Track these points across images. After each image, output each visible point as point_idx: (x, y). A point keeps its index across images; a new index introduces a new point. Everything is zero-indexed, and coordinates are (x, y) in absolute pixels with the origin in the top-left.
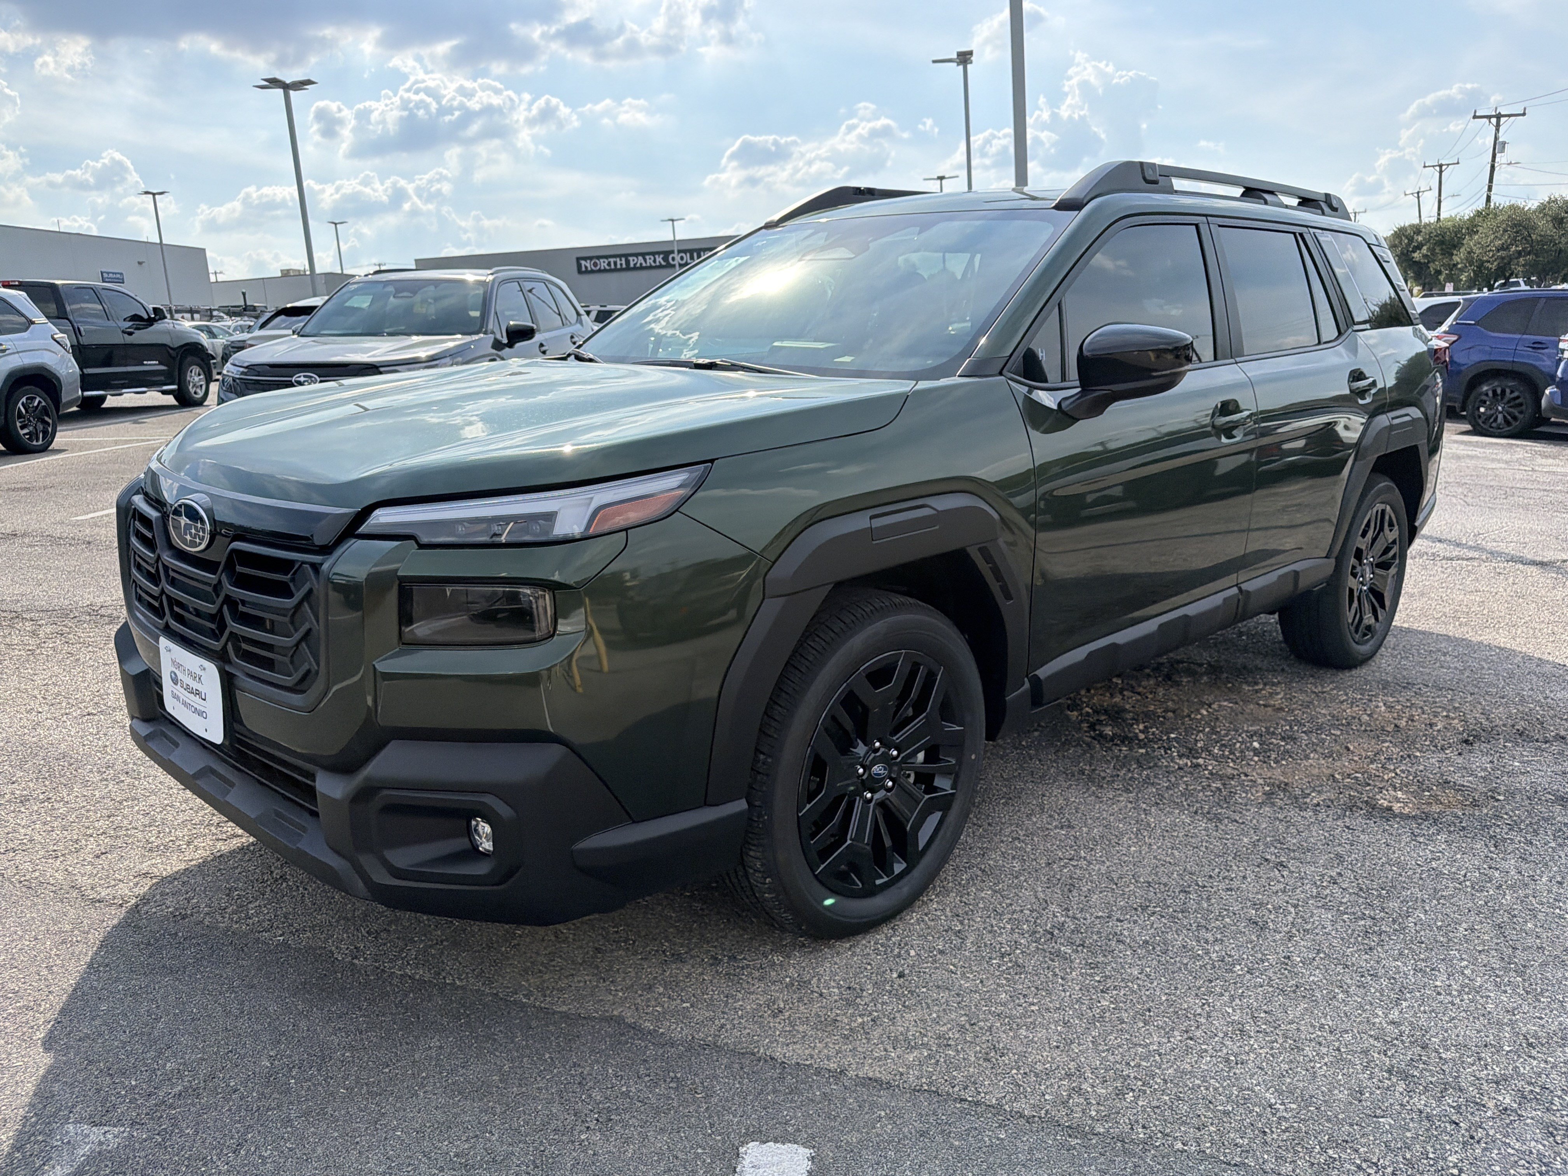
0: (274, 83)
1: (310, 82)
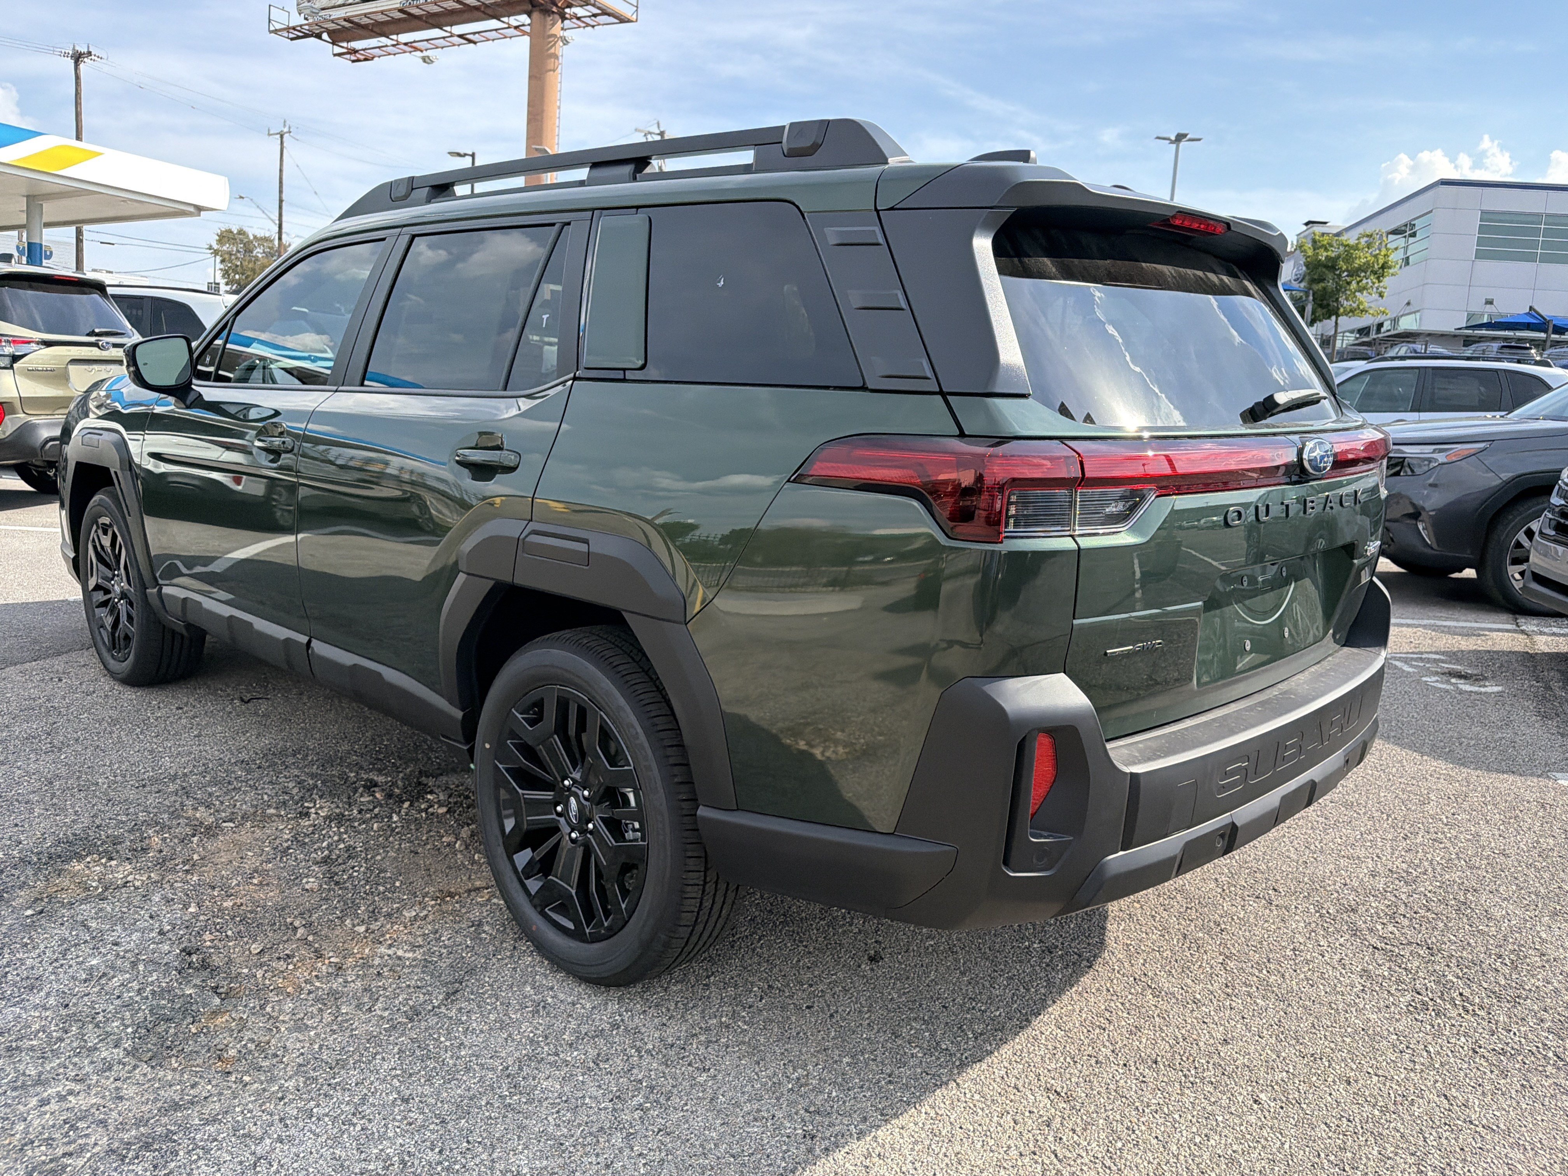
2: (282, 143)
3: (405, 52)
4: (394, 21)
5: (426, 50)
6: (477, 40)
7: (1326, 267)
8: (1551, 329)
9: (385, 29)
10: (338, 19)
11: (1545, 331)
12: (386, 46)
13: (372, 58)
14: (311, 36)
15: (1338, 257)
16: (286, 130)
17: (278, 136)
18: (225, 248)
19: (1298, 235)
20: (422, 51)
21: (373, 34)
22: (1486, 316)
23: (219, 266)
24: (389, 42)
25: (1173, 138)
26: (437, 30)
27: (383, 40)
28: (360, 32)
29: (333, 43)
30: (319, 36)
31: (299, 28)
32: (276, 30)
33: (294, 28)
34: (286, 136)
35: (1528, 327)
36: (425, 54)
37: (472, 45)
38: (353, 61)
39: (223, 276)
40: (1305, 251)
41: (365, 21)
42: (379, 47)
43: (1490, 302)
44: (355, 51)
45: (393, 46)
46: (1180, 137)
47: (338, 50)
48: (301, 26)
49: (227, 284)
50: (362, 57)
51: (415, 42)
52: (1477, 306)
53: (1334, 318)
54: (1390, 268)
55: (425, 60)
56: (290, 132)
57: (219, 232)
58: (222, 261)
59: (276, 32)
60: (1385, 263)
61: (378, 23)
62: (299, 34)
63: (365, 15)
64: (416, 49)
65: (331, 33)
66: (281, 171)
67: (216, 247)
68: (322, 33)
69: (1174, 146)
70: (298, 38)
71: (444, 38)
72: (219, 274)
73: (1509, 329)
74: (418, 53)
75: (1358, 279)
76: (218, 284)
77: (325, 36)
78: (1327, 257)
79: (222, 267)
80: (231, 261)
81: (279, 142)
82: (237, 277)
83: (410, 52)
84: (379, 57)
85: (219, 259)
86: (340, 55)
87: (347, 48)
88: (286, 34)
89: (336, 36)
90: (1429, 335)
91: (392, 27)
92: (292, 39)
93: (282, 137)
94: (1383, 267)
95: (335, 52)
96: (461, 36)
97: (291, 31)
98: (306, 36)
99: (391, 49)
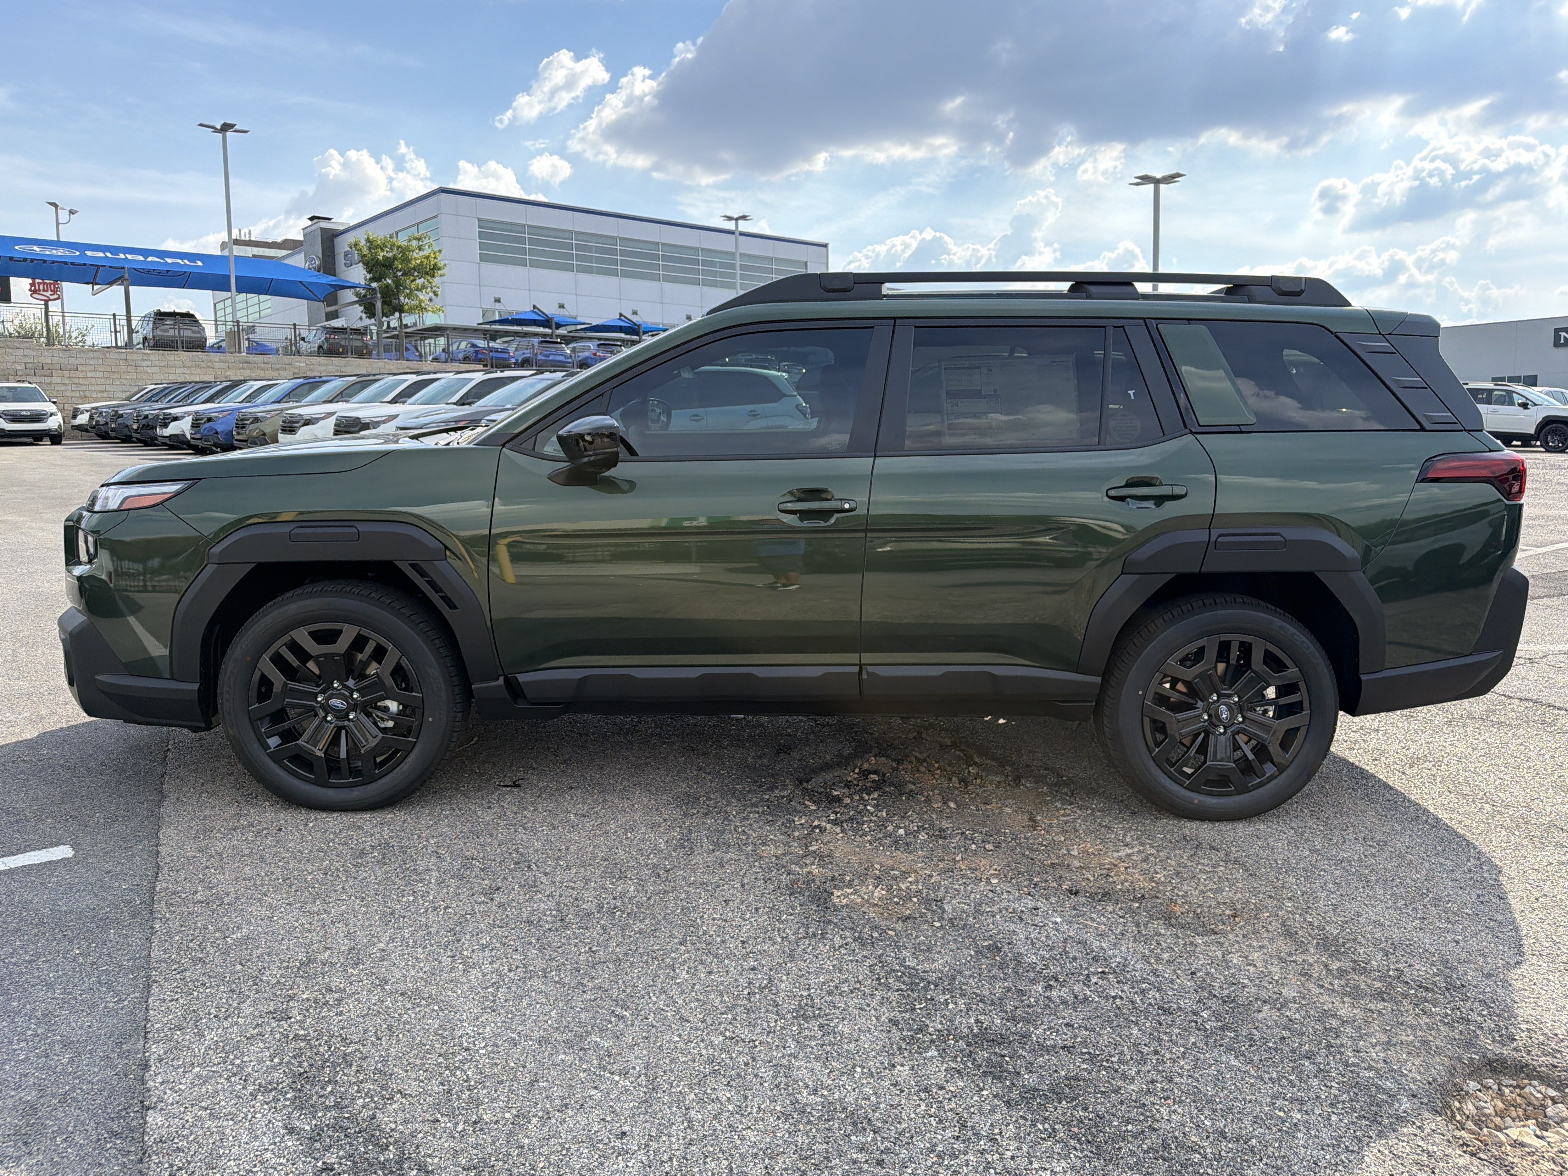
0: (1146, 179)
1: (1179, 175)
7: (384, 266)
8: (554, 326)
11: (550, 327)
15: (395, 258)
19: (303, 229)
22: (497, 313)
25: (219, 127)
35: (534, 323)
40: (360, 250)
43: (498, 300)
46: (226, 127)
52: (489, 304)
53: (397, 315)
54: (439, 269)
60: (435, 265)
69: (221, 135)
73: (518, 325)
75: (412, 278)
78: (384, 256)
90: (455, 329)
94: (434, 269)
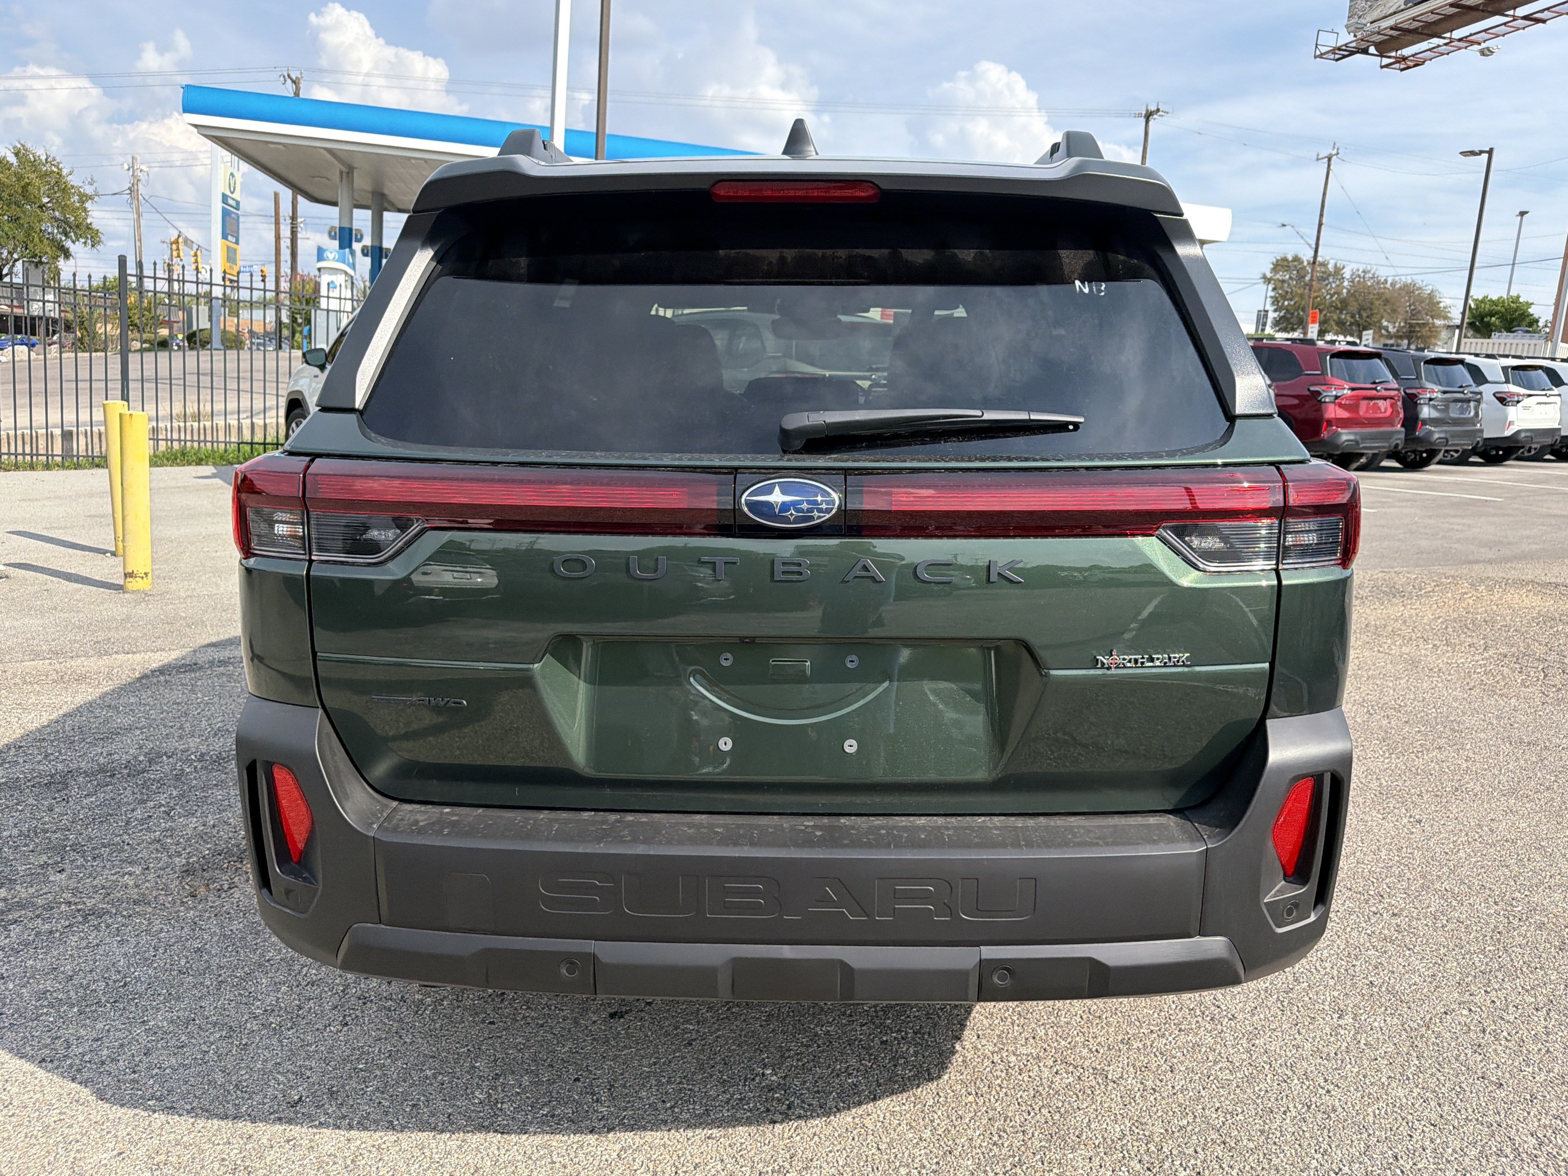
2: (1329, 166)
3: (1460, 49)
4: (1448, 18)
5: (1484, 41)
6: (1546, 18)
9: (1437, 29)
10: (1385, 29)
12: (1439, 46)
13: (1423, 63)
14: (1358, 52)
16: (1335, 152)
17: (1326, 160)
18: (1278, 276)
20: (1479, 44)
21: (1425, 37)
23: (1271, 294)
24: (1442, 42)
26: (1497, 17)
27: (1436, 41)
28: (1409, 37)
29: (1382, 56)
30: (1365, 51)
31: (1344, 48)
32: (1322, 54)
33: (1339, 49)
34: (1334, 159)
36: (1483, 45)
37: (1540, 24)
38: (1402, 70)
39: (1273, 304)
41: (1416, 24)
42: (1430, 50)
44: (1404, 59)
45: (1446, 44)
47: (1386, 61)
48: (1346, 45)
49: (1275, 311)
50: (1411, 64)
51: (1471, 35)
55: (1482, 53)
56: (1338, 154)
57: (1275, 260)
58: (1274, 289)
59: (1321, 56)
61: (1429, 25)
62: (1343, 53)
63: (1414, 19)
64: (1473, 43)
65: (1377, 45)
66: (1324, 194)
67: (1269, 275)
68: (1368, 47)
70: (1344, 57)
71: (1505, 24)
72: (1269, 301)
74: (1476, 47)
76: (1267, 311)
77: (1372, 50)
79: (1273, 294)
80: (1282, 288)
81: (1326, 165)
82: (1286, 303)
83: (1466, 48)
84: (1431, 60)
85: (1271, 287)
86: (1387, 66)
87: (1395, 57)
88: (1332, 56)
89: (1383, 48)
91: (1444, 25)
92: (1337, 60)
93: (1329, 160)
95: (1383, 64)
96: (1525, 18)
97: (1337, 52)
98: (1352, 53)
99: (1442, 49)
